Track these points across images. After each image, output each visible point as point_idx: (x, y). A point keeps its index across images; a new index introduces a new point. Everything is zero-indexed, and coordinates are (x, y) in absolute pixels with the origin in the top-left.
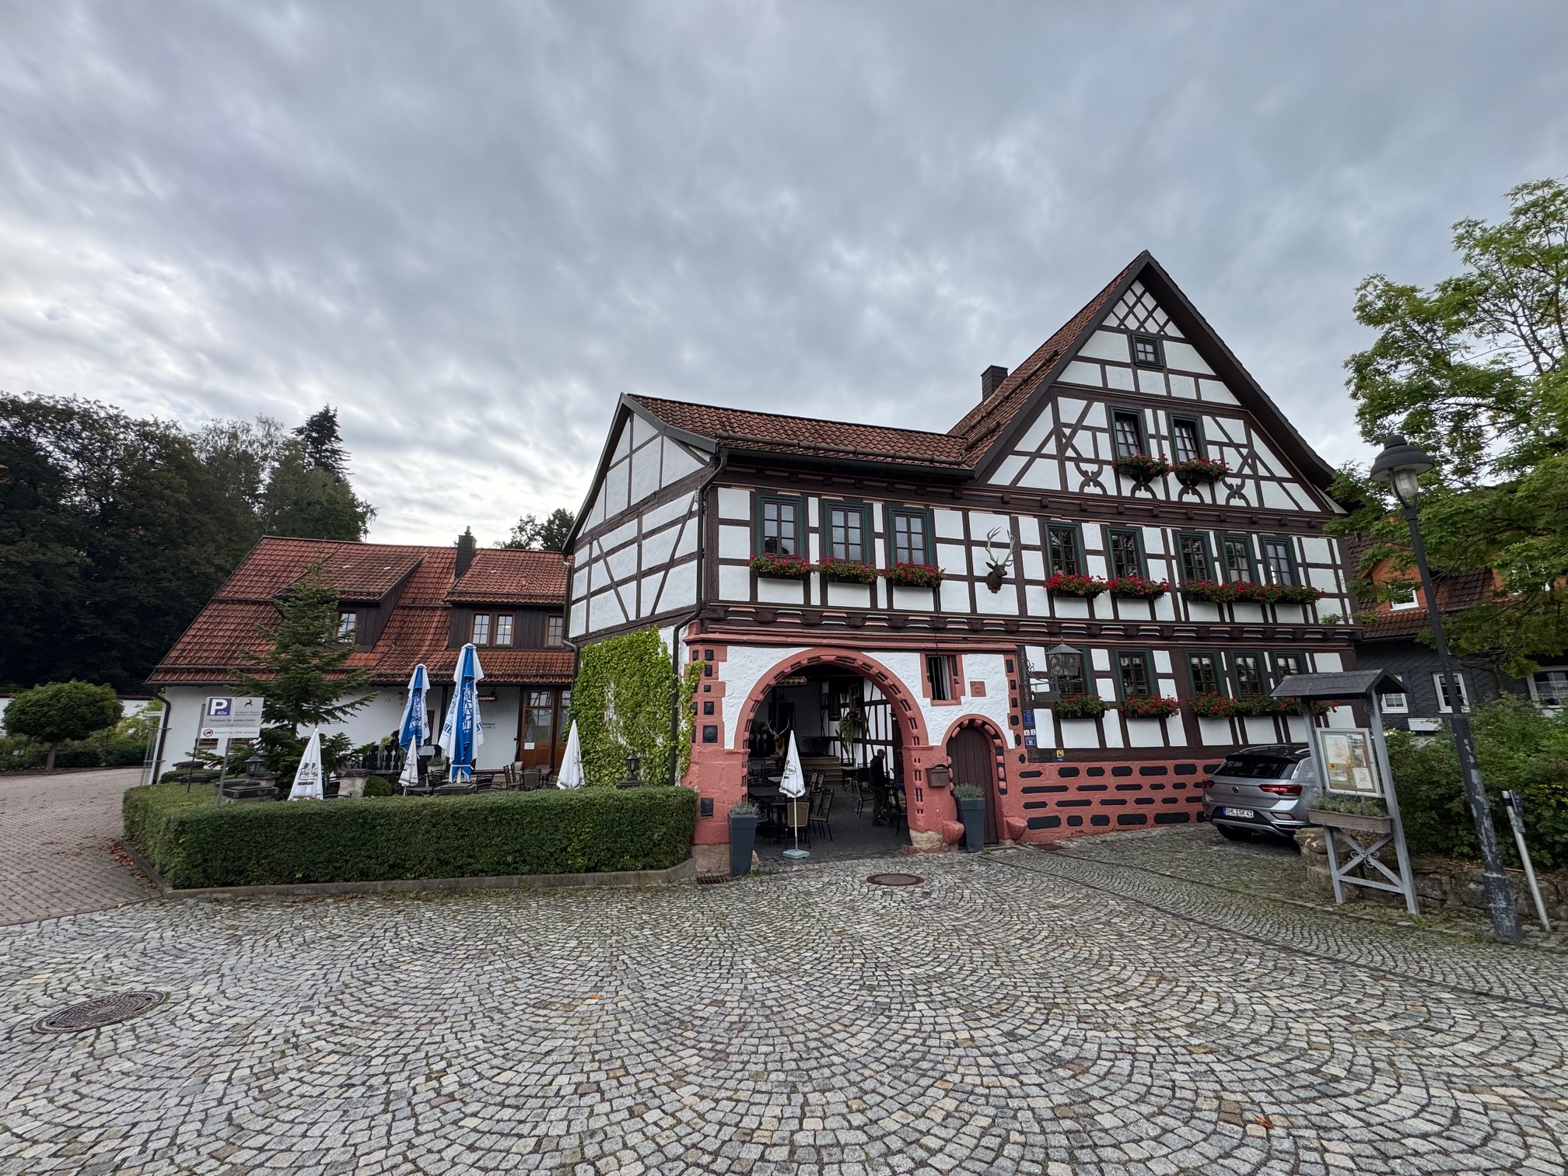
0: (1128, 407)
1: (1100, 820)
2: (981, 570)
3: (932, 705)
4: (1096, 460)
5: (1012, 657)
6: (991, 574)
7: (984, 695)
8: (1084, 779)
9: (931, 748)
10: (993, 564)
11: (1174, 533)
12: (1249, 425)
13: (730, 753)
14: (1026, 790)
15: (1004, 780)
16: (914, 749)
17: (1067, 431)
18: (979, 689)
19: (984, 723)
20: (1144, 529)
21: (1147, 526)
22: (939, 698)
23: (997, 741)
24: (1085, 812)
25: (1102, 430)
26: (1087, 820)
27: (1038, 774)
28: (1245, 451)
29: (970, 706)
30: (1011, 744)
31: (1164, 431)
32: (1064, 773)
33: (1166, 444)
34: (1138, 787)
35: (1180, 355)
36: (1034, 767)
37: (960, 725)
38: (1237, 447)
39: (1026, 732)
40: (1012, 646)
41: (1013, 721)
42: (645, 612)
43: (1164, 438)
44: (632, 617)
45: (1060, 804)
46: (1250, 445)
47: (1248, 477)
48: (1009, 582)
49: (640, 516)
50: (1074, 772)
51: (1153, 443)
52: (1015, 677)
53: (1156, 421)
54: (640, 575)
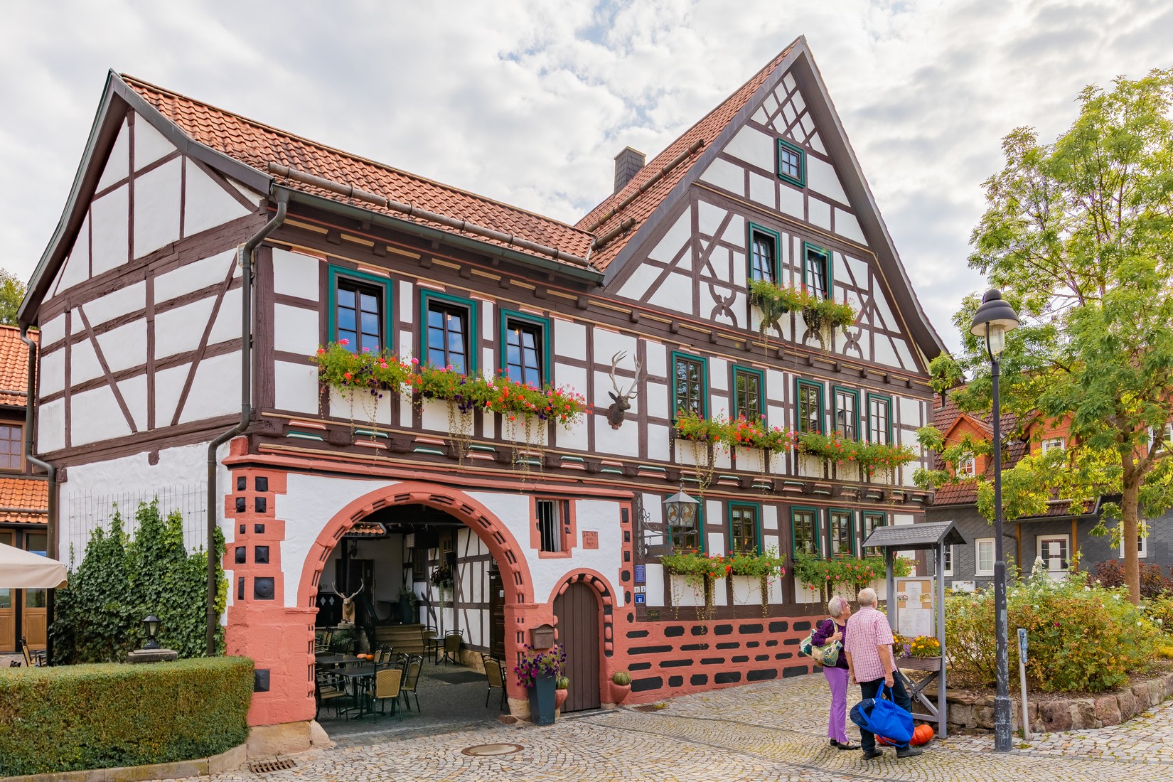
0: (767, 227)
1: (699, 680)
2: (603, 401)
3: (540, 557)
4: (730, 285)
5: (628, 505)
6: (612, 407)
7: (597, 547)
8: (688, 638)
9: (536, 607)
10: (616, 395)
11: (795, 380)
12: (872, 270)
13: (291, 612)
14: (632, 651)
15: (611, 640)
16: (519, 608)
17: (705, 244)
18: (591, 540)
19: (595, 579)
20: (769, 372)
21: (771, 368)
22: (548, 550)
23: (606, 599)
24: (686, 673)
25: (739, 249)
26: (687, 681)
27: (644, 634)
28: (865, 298)
29: (579, 560)
30: (620, 601)
31: (797, 263)
32: (670, 632)
33: (798, 277)
34: (736, 645)
35: (820, 175)
36: (641, 626)
37: (569, 581)
38: (860, 291)
39: (637, 589)
40: (630, 493)
41: (625, 576)
42: (162, 421)
43: (797, 270)
44: (142, 426)
45: (663, 664)
46: (870, 292)
47: (864, 326)
48: (631, 417)
49: (149, 277)
50: (678, 631)
51: (786, 273)
52: (629, 527)
53: (790, 248)
54: (152, 367)
